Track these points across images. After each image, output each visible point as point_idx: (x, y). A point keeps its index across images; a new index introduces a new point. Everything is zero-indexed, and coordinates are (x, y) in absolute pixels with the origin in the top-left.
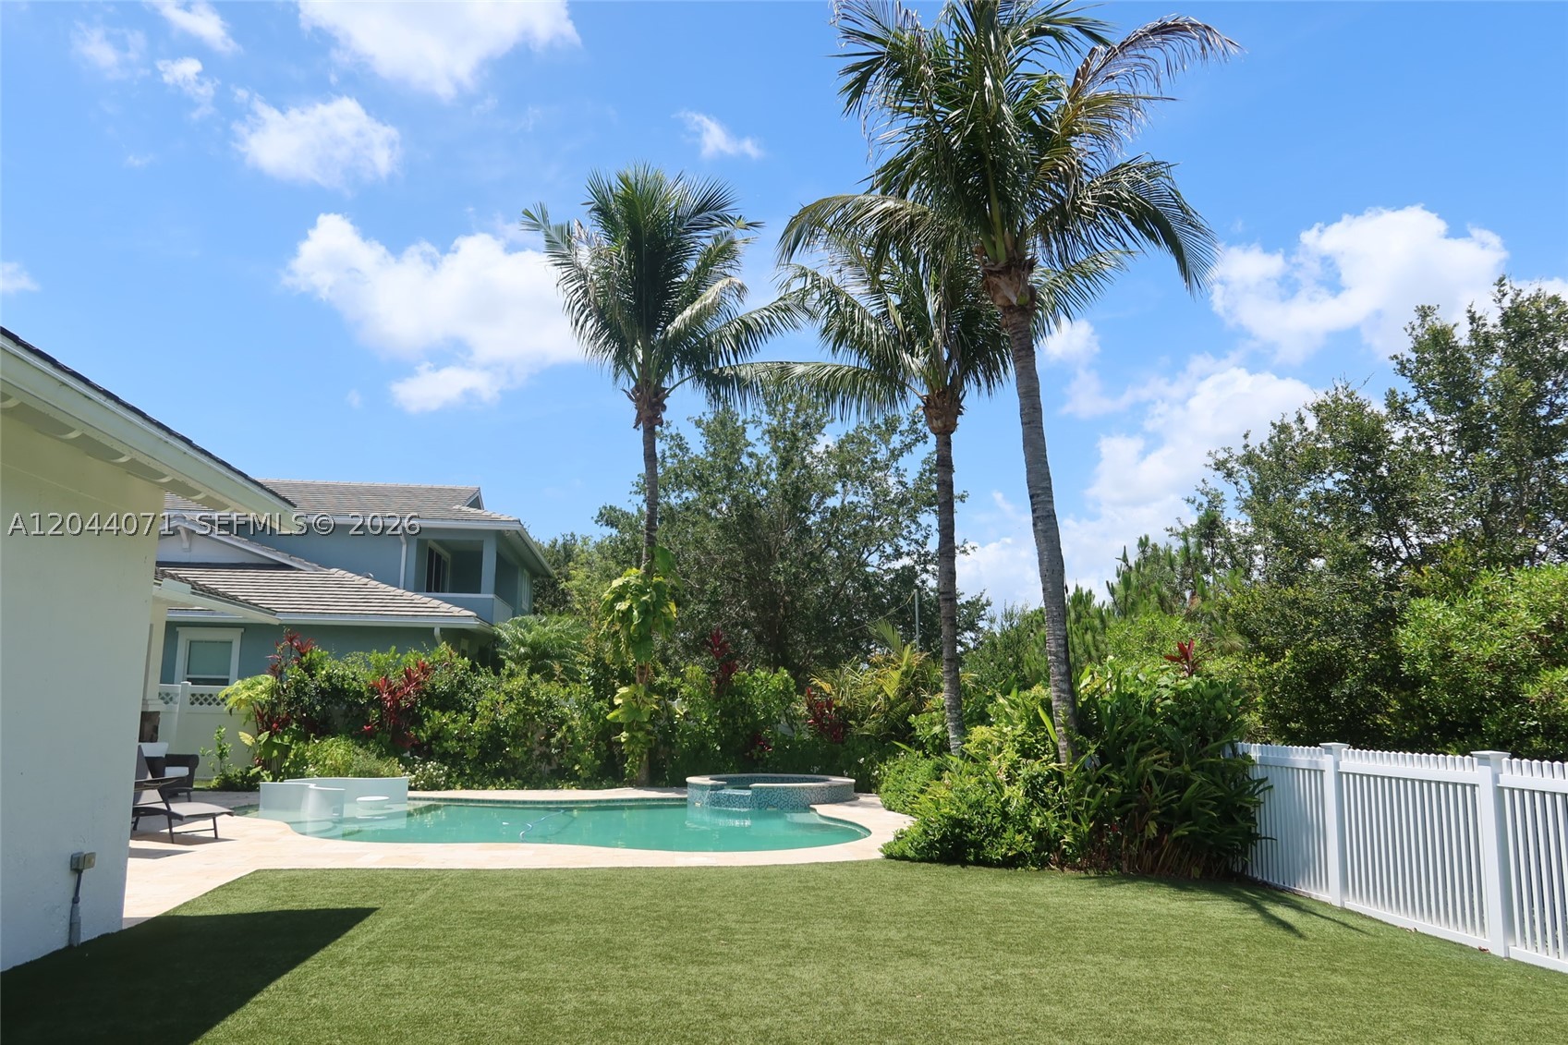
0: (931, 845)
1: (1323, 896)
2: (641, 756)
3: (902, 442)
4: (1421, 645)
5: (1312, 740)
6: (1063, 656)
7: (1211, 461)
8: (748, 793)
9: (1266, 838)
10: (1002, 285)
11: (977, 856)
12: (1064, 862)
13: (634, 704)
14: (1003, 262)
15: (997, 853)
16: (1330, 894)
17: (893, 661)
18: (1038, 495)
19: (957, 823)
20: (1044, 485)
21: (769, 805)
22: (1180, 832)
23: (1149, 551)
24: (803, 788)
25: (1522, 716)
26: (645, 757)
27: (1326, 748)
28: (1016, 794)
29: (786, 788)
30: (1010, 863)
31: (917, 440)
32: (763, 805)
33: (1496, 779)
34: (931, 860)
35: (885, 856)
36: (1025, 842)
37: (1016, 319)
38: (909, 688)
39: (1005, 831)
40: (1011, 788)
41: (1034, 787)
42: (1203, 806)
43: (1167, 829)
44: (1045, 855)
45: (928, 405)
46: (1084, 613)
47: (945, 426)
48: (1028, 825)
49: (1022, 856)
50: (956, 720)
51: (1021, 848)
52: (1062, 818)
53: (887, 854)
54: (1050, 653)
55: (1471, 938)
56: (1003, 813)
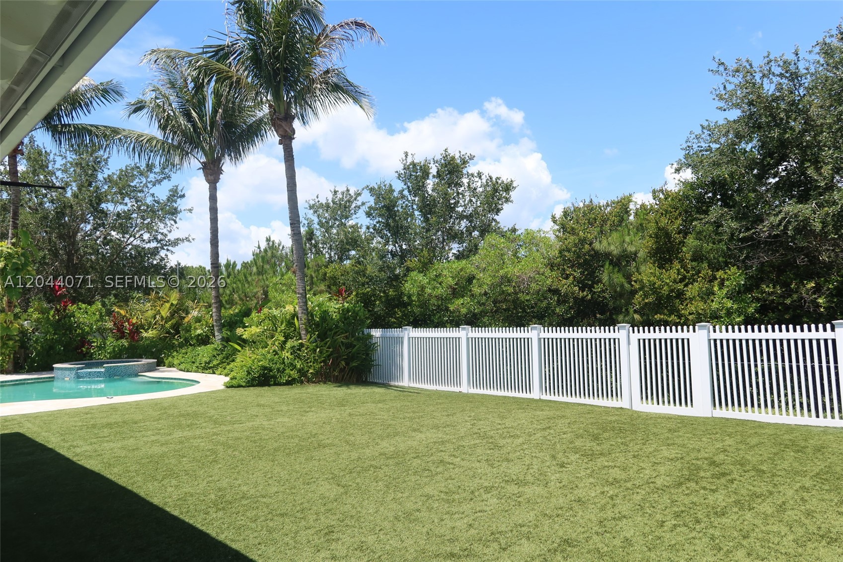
0: (253, 379)
1: (401, 384)
2: (9, 356)
3: (155, 178)
4: (415, 290)
5: (400, 326)
6: (304, 294)
7: (307, 206)
8: (103, 370)
9: (376, 365)
10: (283, 125)
11: (275, 381)
12: (309, 381)
13: (5, 325)
14: (283, 115)
15: (284, 380)
16: (405, 382)
17: (163, 298)
18: (295, 224)
19: (265, 368)
20: (297, 219)
21: (115, 375)
22: (354, 364)
23: (271, 243)
24: (134, 365)
25: (444, 316)
26: (12, 356)
27: (405, 329)
28: (286, 354)
29: (125, 365)
30: (289, 383)
31: (164, 178)
32: (111, 376)
33: (467, 335)
34: (253, 386)
35: (227, 387)
36: (294, 374)
37: (287, 142)
38: (175, 312)
39: (285, 370)
40: (283, 352)
41: (294, 351)
42: (359, 354)
43: (347, 364)
44: (302, 378)
45: (205, 167)
46: (232, 273)
47: (215, 179)
48: (295, 367)
49: (294, 379)
50: (219, 326)
51: (293, 376)
52: (308, 363)
53: (229, 386)
54: (299, 294)
55: (456, 389)
56: (284, 363)
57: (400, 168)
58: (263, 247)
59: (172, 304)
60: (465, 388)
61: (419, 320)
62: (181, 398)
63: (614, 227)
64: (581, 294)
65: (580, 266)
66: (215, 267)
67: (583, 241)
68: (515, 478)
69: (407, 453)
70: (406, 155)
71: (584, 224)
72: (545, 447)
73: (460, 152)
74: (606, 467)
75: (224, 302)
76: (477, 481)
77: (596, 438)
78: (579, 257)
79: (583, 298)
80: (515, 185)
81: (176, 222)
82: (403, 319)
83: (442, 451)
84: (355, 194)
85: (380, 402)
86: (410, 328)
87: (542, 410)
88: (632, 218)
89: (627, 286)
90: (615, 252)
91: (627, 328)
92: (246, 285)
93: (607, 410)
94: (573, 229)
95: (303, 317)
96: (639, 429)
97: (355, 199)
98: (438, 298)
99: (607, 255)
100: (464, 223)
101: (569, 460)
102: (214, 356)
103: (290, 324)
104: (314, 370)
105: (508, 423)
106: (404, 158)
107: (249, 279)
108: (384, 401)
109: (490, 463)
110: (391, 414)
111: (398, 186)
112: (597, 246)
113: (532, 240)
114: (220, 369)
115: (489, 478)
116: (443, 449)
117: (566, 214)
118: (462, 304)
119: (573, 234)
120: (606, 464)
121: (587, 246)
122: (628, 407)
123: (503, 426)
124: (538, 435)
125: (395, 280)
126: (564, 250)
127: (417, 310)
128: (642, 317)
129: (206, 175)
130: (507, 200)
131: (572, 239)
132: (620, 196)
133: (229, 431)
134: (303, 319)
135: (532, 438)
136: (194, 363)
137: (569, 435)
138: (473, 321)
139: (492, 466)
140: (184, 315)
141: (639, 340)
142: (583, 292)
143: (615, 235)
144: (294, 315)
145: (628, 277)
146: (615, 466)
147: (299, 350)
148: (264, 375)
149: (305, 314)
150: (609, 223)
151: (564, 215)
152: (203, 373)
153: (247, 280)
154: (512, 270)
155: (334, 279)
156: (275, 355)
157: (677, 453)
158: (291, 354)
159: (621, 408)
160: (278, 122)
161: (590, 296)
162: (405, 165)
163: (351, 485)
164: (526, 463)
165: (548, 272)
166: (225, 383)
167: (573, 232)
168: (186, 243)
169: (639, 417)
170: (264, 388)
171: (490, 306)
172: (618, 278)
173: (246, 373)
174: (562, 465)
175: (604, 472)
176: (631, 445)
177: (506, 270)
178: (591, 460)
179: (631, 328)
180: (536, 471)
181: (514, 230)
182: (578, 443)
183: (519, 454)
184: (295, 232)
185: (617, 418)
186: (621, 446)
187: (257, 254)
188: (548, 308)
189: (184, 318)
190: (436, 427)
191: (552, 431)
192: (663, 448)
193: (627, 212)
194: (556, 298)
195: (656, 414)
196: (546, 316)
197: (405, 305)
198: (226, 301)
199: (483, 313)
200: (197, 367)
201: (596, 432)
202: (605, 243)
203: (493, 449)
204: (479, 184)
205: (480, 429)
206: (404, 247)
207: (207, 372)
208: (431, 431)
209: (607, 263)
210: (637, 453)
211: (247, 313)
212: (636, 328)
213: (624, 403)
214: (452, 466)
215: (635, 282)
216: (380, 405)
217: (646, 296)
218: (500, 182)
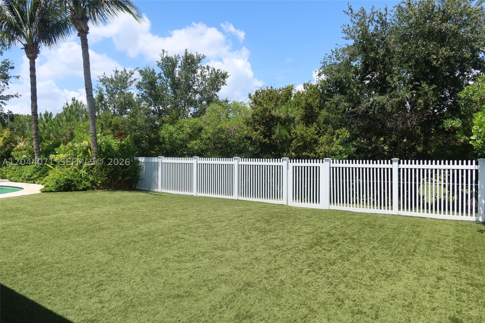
0: (60, 187)
1: (156, 190)
6: (95, 134)
10: (80, 23)
11: (75, 188)
12: (98, 188)
14: (80, 16)
15: (81, 188)
16: (159, 190)
19: (68, 180)
22: (127, 178)
23: (75, 102)
27: (159, 157)
28: (83, 172)
30: (85, 190)
34: (60, 191)
35: (42, 192)
36: (88, 184)
37: (83, 35)
38: (7, 143)
39: (82, 181)
40: (81, 170)
41: (88, 170)
42: (131, 172)
43: (123, 178)
44: (94, 186)
45: (27, 48)
46: (49, 120)
47: (34, 57)
48: (89, 179)
49: (88, 187)
50: (38, 153)
51: (87, 185)
52: (97, 177)
53: (44, 191)
54: (91, 134)
55: (190, 194)
56: (81, 177)
57: (159, 59)
58: (70, 104)
59: (5, 138)
60: (195, 193)
61: (169, 153)
62: (8, 199)
63: (283, 103)
64: (264, 140)
65: (263, 124)
66: (34, 115)
67: (266, 110)
68: (220, 246)
69: (156, 232)
70: (163, 51)
71: (267, 100)
72: (238, 227)
73: (197, 53)
74: (272, 238)
75: (43, 138)
76: (197, 248)
77: (267, 221)
78: (263, 119)
79: (265, 142)
80: (228, 75)
81: (7, 84)
82: (159, 152)
83: (178, 231)
84: (130, 73)
85: (142, 201)
86: (163, 157)
87: (239, 206)
88: (292, 98)
89: (289, 136)
90: (283, 117)
91: (287, 160)
92: (59, 128)
93: (274, 206)
94: (260, 102)
95: (94, 149)
96: (291, 216)
97: (130, 77)
98: (181, 140)
99: (279, 118)
100: (198, 96)
101: (252, 235)
102: (35, 172)
103: (86, 152)
104: (101, 181)
105: (219, 213)
106: (162, 53)
107: (61, 124)
108: (145, 201)
109: (206, 237)
110: (149, 209)
111: (158, 70)
112: (273, 113)
113: (237, 108)
114: (38, 180)
115: (204, 247)
116: (178, 229)
117: (257, 93)
118: (195, 144)
119: (261, 106)
120: (272, 237)
121: (268, 113)
122: (286, 204)
123: (216, 215)
124: (235, 220)
125: (156, 129)
126: (255, 115)
127: (168, 147)
128: (296, 154)
129: (27, 53)
130: (224, 84)
131: (260, 108)
132: (287, 85)
133: (39, 220)
134: (94, 150)
135: (232, 222)
136: (20, 176)
137: (253, 220)
138: (201, 154)
139: (207, 239)
140: (14, 145)
141: (293, 167)
142: (265, 139)
143: (283, 107)
144: (89, 147)
145: (289, 132)
146: (277, 238)
147: (91, 169)
148: (68, 184)
149: (95, 146)
150: (280, 100)
151: (256, 94)
152: (27, 183)
153: (59, 125)
154: (225, 125)
155: (116, 126)
156: (75, 172)
157: (311, 230)
158: (86, 171)
159: (282, 204)
160: (77, 21)
161: (268, 142)
162: (162, 58)
163: (118, 254)
164: (227, 237)
165: (245, 127)
166: (41, 189)
167: (260, 104)
168: (15, 98)
169: (292, 209)
170: (68, 192)
171: (211, 146)
172: (284, 132)
173: (55, 183)
174: (248, 238)
175: (271, 241)
176: (286, 226)
177: (221, 125)
178: (264, 235)
179: (289, 160)
180: (233, 242)
181: (227, 101)
182: (258, 225)
183: (223, 231)
184: (89, 94)
185: (279, 210)
186: (281, 226)
187: (66, 109)
188: (244, 147)
189: (14, 147)
190: (176, 216)
191: (243, 218)
192: (303, 227)
193: (290, 94)
194: (249, 142)
195: (300, 208)
196: (243, 152)
197: (161, 143)
198: (45, 138)
199: (207, 150)
200: (23, 179)
201: (267, 218)
202: (277, 111)
203: (208, 229)
204: (207, 73)
205: (201, 217)
206: (161, 108)
207: (30, 182)
208: (172, 218)
209: (279, 123)
210: (289, 230)
211: (57, 145)
212: (292, 160)
213: (283, 202)
214: (183, 240)
215: (293, 134)
216: (142, 203)
217: (298, 141)
218: (219, 72)
